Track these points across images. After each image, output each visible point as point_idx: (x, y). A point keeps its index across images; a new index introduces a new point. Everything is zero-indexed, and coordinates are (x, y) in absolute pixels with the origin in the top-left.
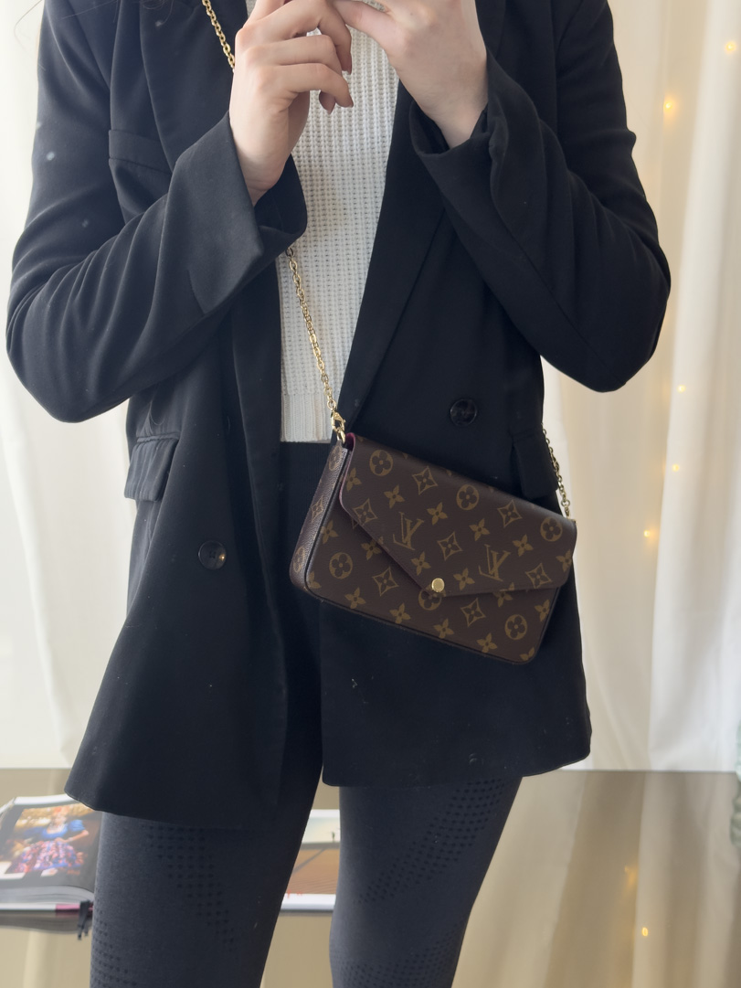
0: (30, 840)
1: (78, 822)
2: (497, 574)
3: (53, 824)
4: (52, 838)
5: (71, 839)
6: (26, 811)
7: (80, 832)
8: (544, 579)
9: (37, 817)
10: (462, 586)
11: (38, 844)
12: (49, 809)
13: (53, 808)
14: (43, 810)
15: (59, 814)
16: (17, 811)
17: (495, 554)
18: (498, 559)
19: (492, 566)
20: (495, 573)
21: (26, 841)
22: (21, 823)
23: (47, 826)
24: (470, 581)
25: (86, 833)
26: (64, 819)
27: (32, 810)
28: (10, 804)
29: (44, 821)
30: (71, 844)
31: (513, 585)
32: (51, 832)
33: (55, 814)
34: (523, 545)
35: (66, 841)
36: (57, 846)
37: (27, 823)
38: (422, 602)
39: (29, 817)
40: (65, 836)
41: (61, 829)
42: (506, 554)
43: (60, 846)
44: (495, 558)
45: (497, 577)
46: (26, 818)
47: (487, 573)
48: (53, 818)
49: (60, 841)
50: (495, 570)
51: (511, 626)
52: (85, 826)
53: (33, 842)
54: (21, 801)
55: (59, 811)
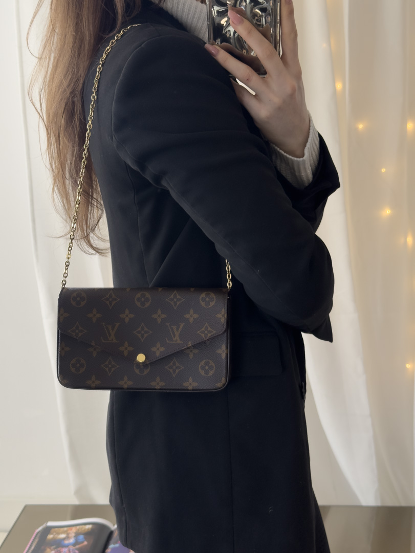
0: (54, 547)
1: (81, 537)
2: (178, 339)
3: (68, 538)
4: (67, 546)
5: (77, 546)
6: (53, 530)
7: (82, 542)
8: (210, 332)
9: (59, 534)
10: (158, 354)
11: (59, 549)
12: (65, 529)
13: (68, 528)
14: (62, 529)
15: (71, 532)
16: (48, 530)
17: (175, 328)
18: (177, 329)
19: (174, 336)
20: (177, 339)
21: (52, 547)
22: (50, 537)
23: (64, 539)
24: (162, 349)
25: (86, 543)
26: (73, 535)
27: (56, 529)
28: (44, 526)
29: (63, 536)
30: (77, 549)
31: (190, 343)
32: (66, 542)
33: (69, 532)
34: (191, 316)
35: (74, 548)
36: (69, 551)
37: (53, 537)
38: (137, 371)
39: (54, 533)
40: (74, 545)
41: (72, 541)
42: (182, 325)
43: (71, 550)
44: (175, 330)
45: (179, 341)
46: (52, 534)
47: (173, 341)
48: (68, 534)
49: (71, 548)
50: (177, 337)
51: (203, 368)
52: (85, 539)
53: (57, 548)
54: (50, 524)
55: (71, 530)
